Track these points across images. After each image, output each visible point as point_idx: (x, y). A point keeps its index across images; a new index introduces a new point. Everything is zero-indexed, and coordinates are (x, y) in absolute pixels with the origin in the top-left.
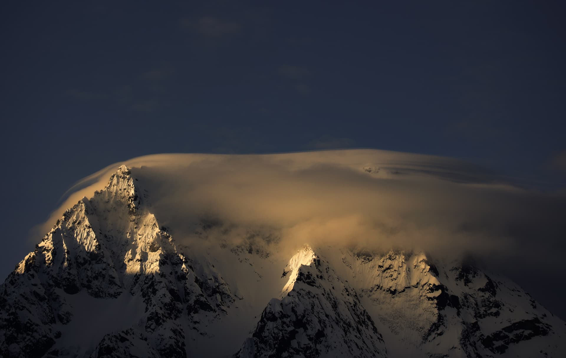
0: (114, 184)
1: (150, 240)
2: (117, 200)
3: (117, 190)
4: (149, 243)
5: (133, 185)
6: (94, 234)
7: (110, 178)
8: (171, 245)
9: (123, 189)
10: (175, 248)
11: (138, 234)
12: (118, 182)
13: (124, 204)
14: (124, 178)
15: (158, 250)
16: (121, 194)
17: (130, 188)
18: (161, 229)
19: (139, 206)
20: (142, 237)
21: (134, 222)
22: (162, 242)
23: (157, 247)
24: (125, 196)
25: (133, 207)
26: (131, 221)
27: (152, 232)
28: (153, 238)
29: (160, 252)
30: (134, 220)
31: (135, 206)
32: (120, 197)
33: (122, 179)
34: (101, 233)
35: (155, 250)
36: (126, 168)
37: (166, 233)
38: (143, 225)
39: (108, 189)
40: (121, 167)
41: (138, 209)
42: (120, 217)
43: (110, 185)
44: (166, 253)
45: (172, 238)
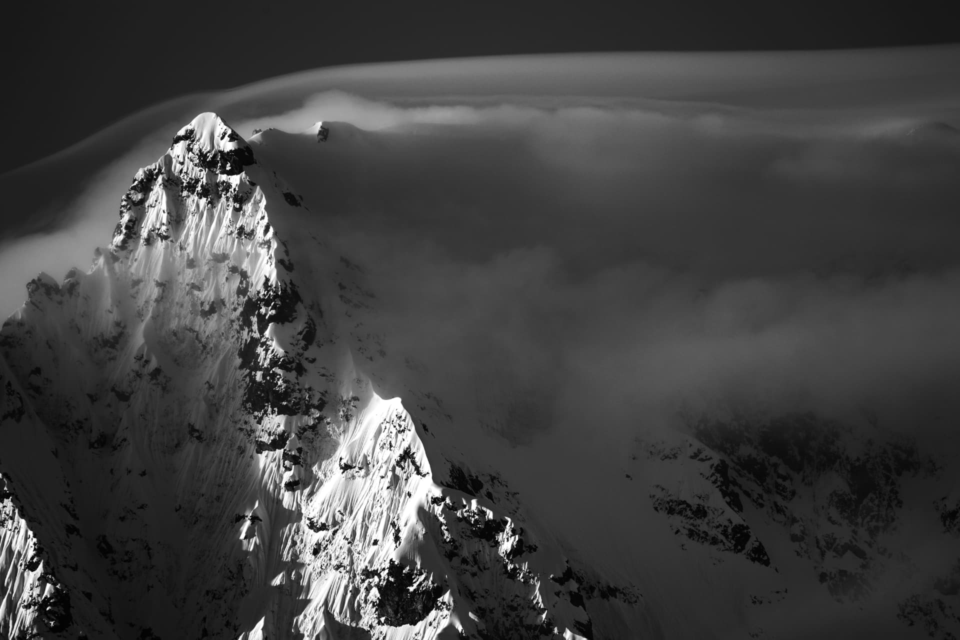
0: (150, 232)
1: (382, 554)
2: (174, 325)
3: (168, 266)
4: (375, 573)
5: (266, 231)
6: (30, 533)
7: (128, 198)
8: (514, 573)
9: (208, 256)
10: (537, 592)
11: (304, 523)
12: (177, 218)
13: (216, 346)
14: (212, 192)
15: (433, 613)
16: (194, 287)
17: (249, 248)
18: (448, 486)
19: (309, 354)
20: (330, 541)
21: (279, 452)
22: (456, 561)
23: (426, 592)
24: (223, 302)
25: (274, 362)
26: (261, 447)
27: (393, 506)
28: (397, 538)
29: (445, 623)
30: (279, 442)
31: (280, 352)
32: (188, 306)
33: (200, 196)
34: (71, 530)
35: (414, 611)
36: (221, 127)
37: (478, 503)
38: (337, 465)
39: (117, 265)
40: (189, 127)
41: (300, 370)
42: (192, 429)
43: (128, 236)
44: (482, 626)
45: (514, 532)
